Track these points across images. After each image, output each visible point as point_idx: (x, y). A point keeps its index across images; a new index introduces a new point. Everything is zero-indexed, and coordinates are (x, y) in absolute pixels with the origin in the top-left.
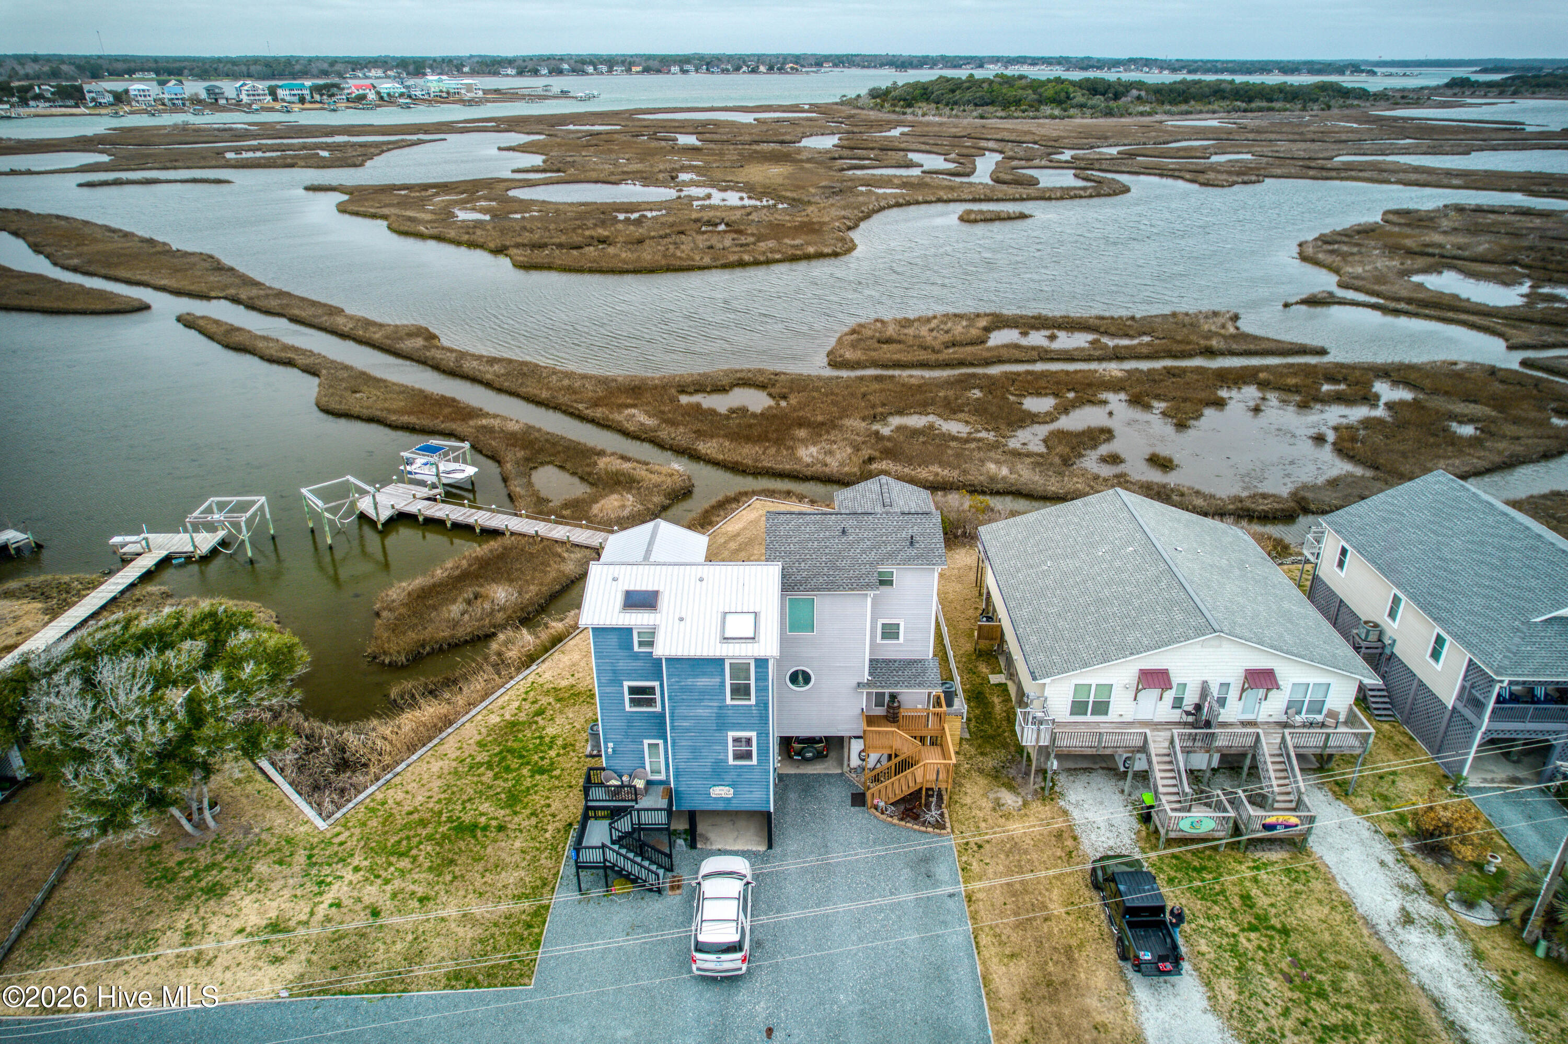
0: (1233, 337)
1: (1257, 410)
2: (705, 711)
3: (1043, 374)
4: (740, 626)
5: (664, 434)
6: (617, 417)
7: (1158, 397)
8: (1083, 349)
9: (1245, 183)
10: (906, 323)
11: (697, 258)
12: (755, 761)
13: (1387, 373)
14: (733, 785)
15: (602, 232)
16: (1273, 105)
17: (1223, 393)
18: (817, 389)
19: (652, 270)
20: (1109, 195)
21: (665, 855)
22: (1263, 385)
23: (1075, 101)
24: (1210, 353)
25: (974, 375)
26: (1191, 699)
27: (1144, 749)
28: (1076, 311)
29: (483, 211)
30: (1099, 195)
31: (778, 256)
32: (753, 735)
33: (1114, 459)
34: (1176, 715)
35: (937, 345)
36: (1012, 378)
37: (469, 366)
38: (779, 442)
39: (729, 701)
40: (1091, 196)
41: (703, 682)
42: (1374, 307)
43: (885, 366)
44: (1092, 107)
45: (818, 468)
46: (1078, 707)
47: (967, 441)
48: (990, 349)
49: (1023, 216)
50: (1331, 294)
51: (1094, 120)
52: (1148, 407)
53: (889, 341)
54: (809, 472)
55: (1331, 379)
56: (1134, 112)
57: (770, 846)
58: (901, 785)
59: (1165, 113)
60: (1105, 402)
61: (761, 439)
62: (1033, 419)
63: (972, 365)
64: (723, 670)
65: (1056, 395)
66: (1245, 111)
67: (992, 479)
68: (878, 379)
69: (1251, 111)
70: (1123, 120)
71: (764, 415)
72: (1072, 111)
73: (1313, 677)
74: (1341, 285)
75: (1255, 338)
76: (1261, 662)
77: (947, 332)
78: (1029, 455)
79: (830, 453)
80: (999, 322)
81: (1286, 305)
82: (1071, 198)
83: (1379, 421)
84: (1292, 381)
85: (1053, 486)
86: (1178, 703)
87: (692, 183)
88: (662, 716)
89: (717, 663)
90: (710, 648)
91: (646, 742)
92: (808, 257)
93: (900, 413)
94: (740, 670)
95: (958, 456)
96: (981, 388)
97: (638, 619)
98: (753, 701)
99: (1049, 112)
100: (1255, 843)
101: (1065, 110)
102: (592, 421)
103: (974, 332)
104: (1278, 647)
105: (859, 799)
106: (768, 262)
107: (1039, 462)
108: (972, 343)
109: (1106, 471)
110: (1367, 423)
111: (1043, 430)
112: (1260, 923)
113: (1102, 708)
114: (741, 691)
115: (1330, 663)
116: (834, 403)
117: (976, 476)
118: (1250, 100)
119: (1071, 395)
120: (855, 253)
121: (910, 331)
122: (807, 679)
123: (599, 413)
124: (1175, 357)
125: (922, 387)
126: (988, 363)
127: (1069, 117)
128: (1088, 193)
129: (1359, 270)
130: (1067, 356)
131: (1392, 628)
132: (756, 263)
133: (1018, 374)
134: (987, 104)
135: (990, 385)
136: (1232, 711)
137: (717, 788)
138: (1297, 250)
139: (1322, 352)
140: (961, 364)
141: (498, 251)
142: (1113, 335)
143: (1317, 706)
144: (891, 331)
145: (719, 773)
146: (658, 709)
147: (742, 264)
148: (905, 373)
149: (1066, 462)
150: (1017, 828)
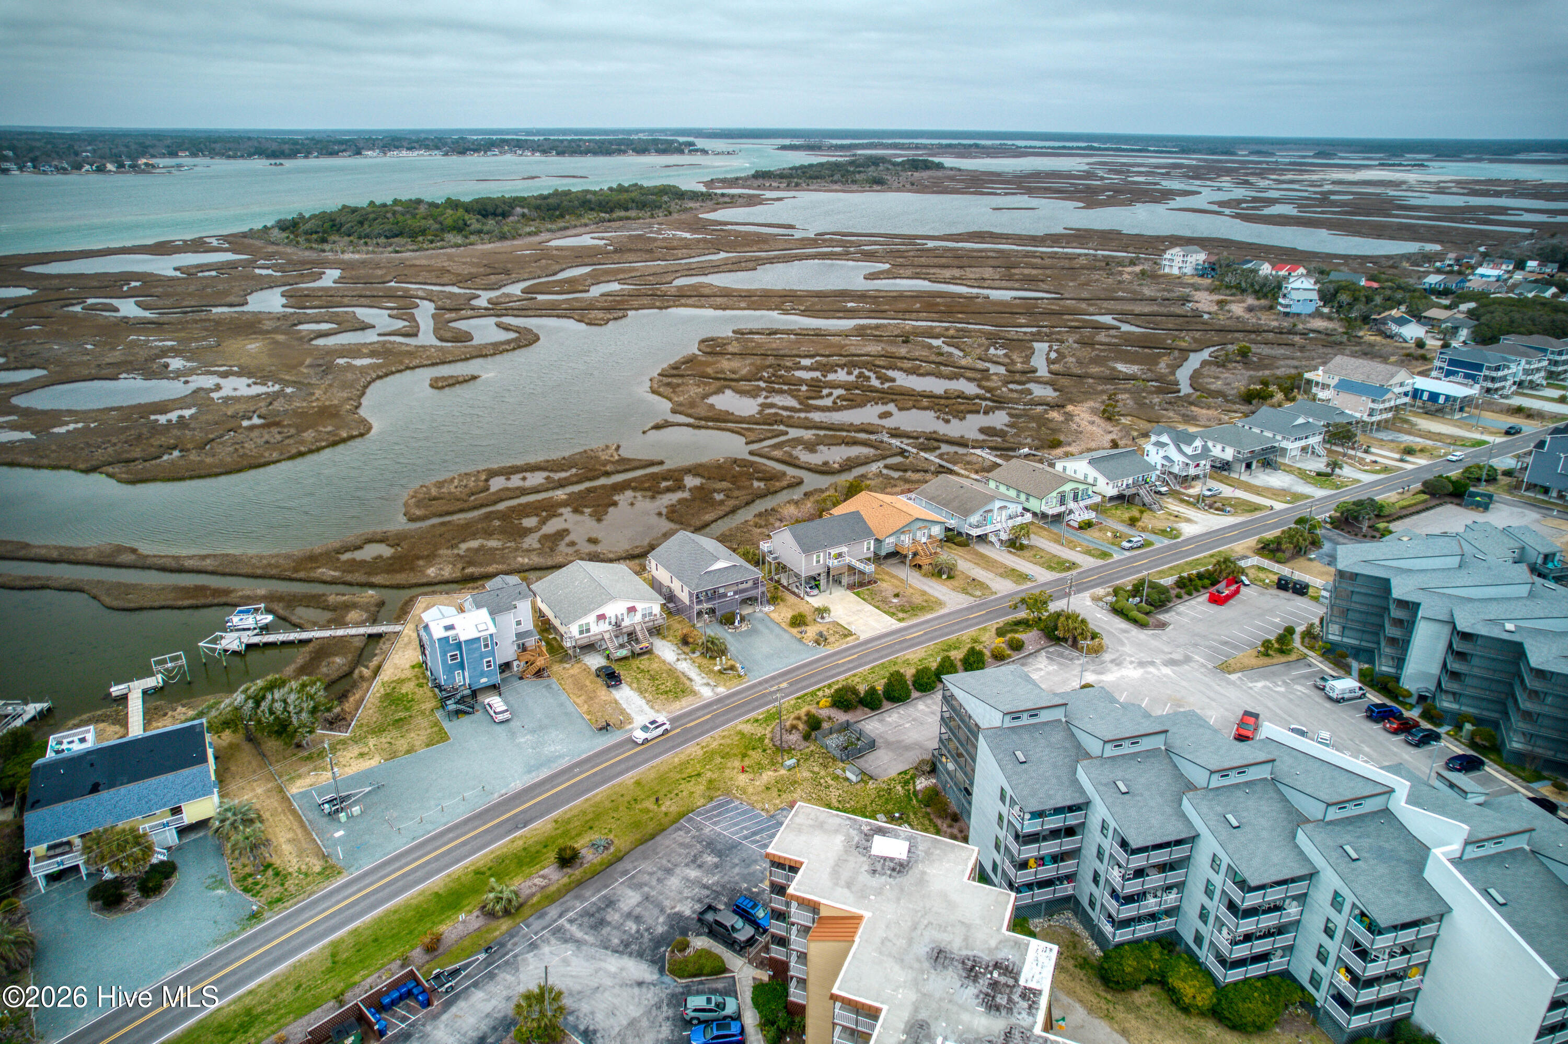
0: (618, 461)
1: (632, 504)
2: (476, 655)
3: (528, 504)
4: (481, 627)
5: (349, 578)
6: (313, 575)
7: (586, 506)
8: (542, 484)
9: (615, 319)
10: (440, 485)
11: (267, 454)
12: (493, 667)
13: (689, 471)
14: (487, 677)
16: (628, 214)
17: (616, 498)
18: (413, 537)
20: (526, 346)
21: (473, 702)
22: (635, 489)
23: (472, 228)
24: (607, 474)
25: (491, 512)
26: (613, 622)
27: (603, 639)
28: (532, 459)
30: (520, 347)
31: (324, 444)
32: (491, 659)
33: (572, 544)
34: (610, 628)
35: (464, 496)
36: (512, 509)
37: (188, 563)
38: (412, 569)
39: (483, 650)
40: (514, 349)
41: (475, 646)
42: (688, 425)
43: (441, 515)
44: (488, 232)
45: (439, 578)
46: (581, 632)
47: (503, 549)
48: (494, 494)
49: (473, 378)
50: (666, 421)
51: (492, 245)
52: (582, 513)
53: (435, 499)
54: (436, 580)
55: (665, 479)
56: (523, 232)
57: (505, 692)
58: (533, 669)
59: (549, 230)
60: (561, 515)
61: (401, 570)
62: (528, 531)
63: (487, 505)
64: (480, 640)
65: (537, 515)
66: (609, 221)
67: (522, 565)
68: (443, 524)
69: (614, 220)
70: (515, 242)
71: (392, 558)
72: (473, 238)
73: (647, 605)
74: (674, 412)
75: (629, 460)
76: (630, 604)
77: (466, 486)
78: (534, 550)
79: (441, 569)
80: (492, 474)
81: (644, 432)
82: (501, 352)
83: (686, 500)
84: (647, 485)
85: (550, 562)
86: (610, 623)
87: (189, 371)
89: (479, 638)
90: (476, 635)
91: (456, 672)
92: (344, 440)
93: (464, 541)
94: (486, 639)
95: (502, 557)
96: (498, 519)
97: (450, 633)
98: (490, 650)
99: (453, 240)
100: (639, 655)
101: (466, 237)
102: (300, 580)
103: (481, 484)
104: (634, 599)
105: (521, 678)
107: (541, 552)
108: (482, 492)
109: (570, 550)
110: (680, 501)
111: (536, 536)
112: (643, 671)
113: (588, 630)
114: (486, 646)
115: (652, 600)
116: (428, 543)
117: (514, 566)
118: (612, 211)
119: (544, 514)
120: (373, 431)
121: (444, 490)
123: (302, 575)
124: (590, 479)
125: (468, 525)
126: (495, 503)
127: (471, 244)
128: (512, 345)
129: (681, 399)
130: (536, 490)
131: (672, 586)
132: (311, 451)
133: (514, 507)
134: (396, 236)
135: (504, 516)
136: (627, 622)
137: (483, 679)
138: (649, 384)
139: (661, 463)
140: (482, 506)
141: (90, 470)
142: (556, 471)
143: (650, 614)
144: (434, 492)
145: (483, 674)
148: (455, 517)
149: (552, 550)
150: (572, 672)
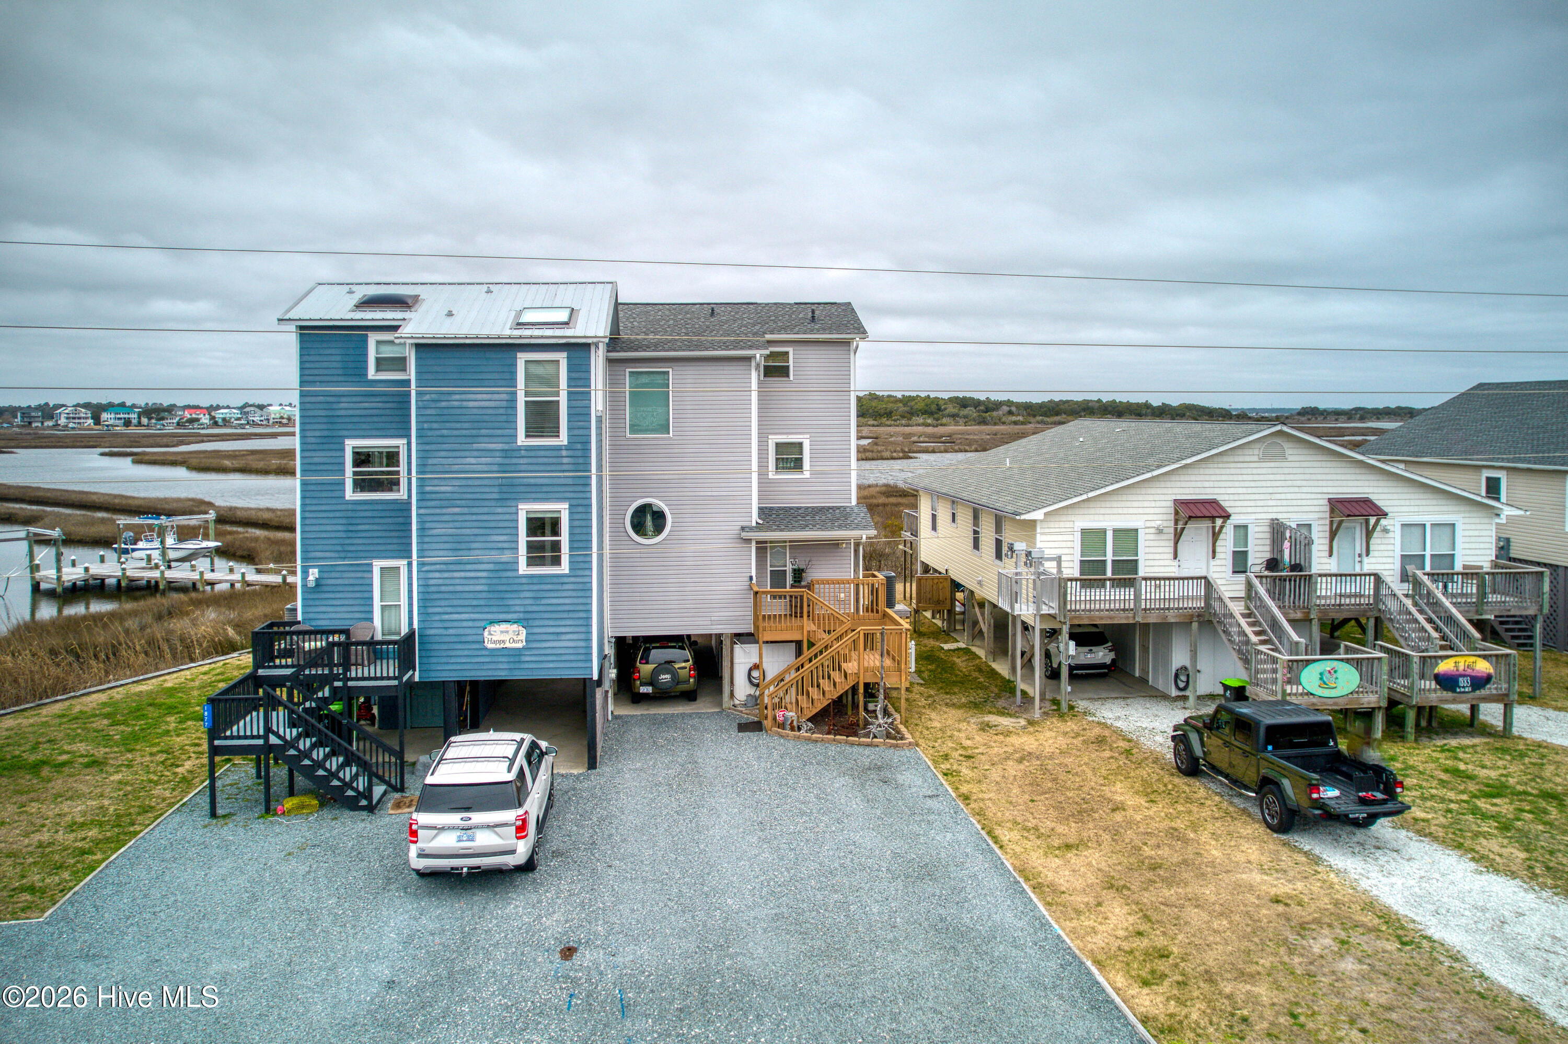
12: (565, 567)
14: (525, 621)
21: (392, 752)
23: (947, 411)
26: (1258, 554)
32: (562, 509)
39: (522, 439)
44: (965, 417)
56: (1007, 421)
57: (592, 765)
59: (1038, 422)
64: (513, 374)
86: (1240, 562)
88: (405, 506)
91: (378, 565)
97: (377, 316)
98: (563, 439)
99: (921, 421)
101: (937, 420)
113: (1127, 573)
114: (543, 417)
122: (659, 518)
137: (496, 628)
143: (1444, 565)
145: (500, 594)
146: (402, 494)
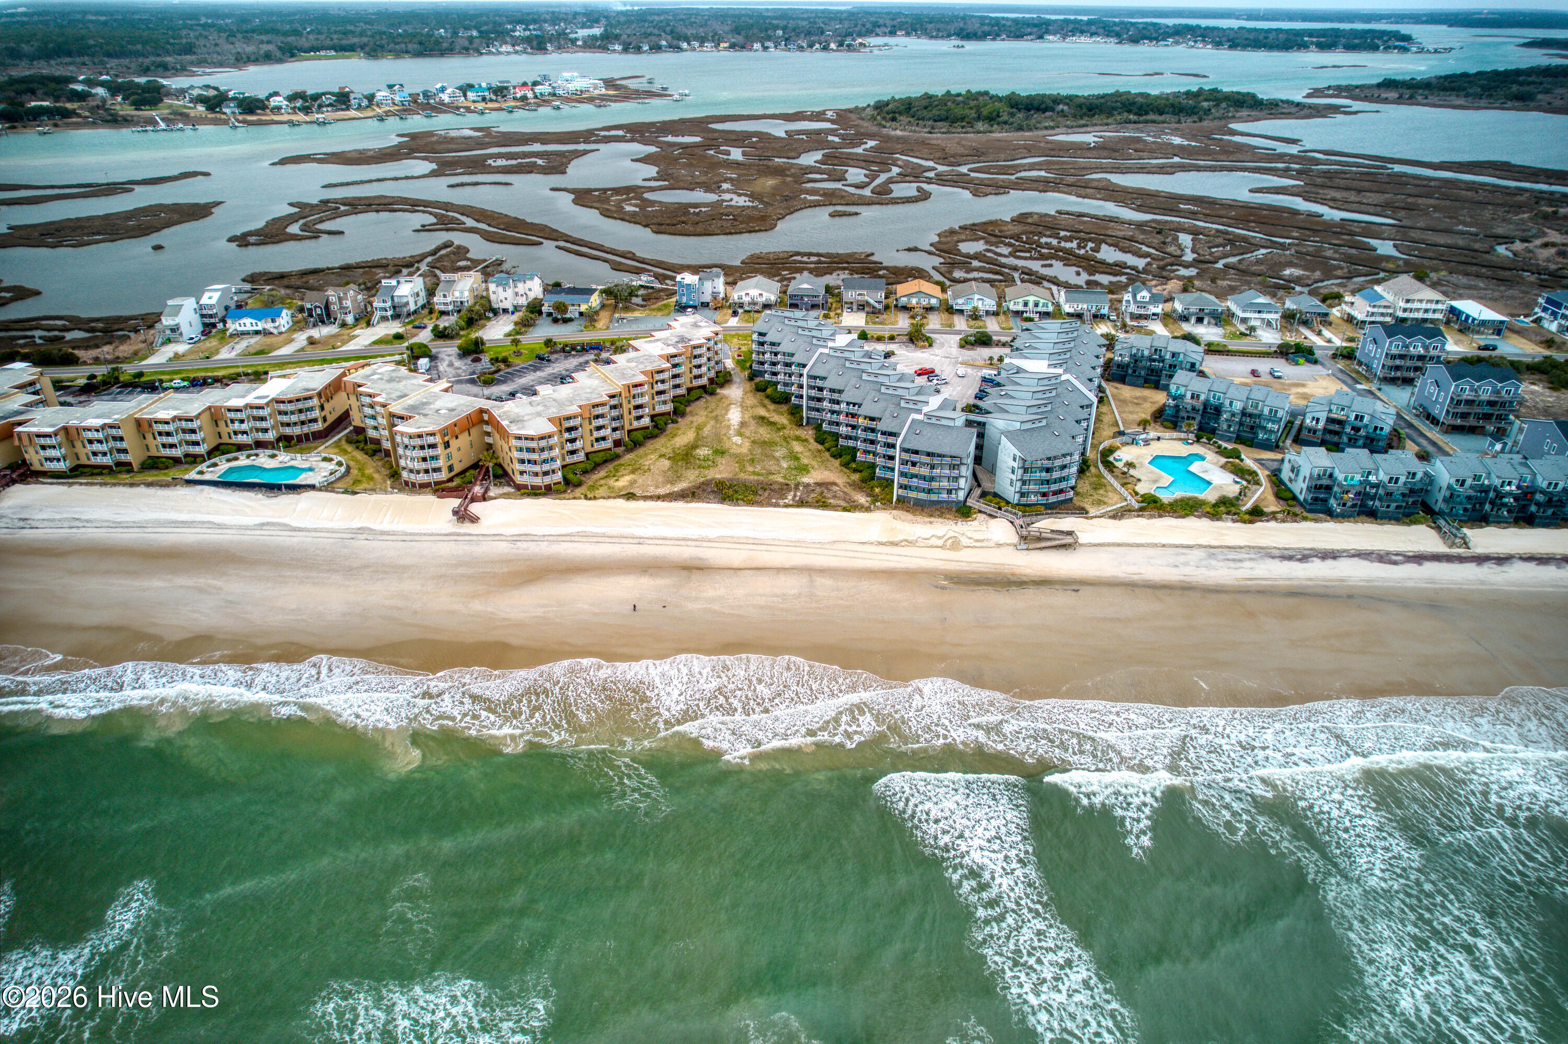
0: (860, 259)
8: (812, 261)
15: (684, 219)
19: (699, 235)
29: (635, 205)
30: (907, 202)
31: (744, 231)
35: (772, 259)
40: (903, 203)
43: (755, 264)
49: (856, 214)
53: (760, 258)
72: (993, 127)
77: (778, 256)
80: (797, 253)
87: (728, 191)
92: (756, 231)
103: (787, 256)
106: (741, 233)
108: (783, 259)
124: (836, 263)
130: (806, 263)
132: (736, 233)
133: (787, 266)
139: (880, 263)
140: (775, 264)
141: (646, 226)
144: (763, 255)
147: (731, 233)
